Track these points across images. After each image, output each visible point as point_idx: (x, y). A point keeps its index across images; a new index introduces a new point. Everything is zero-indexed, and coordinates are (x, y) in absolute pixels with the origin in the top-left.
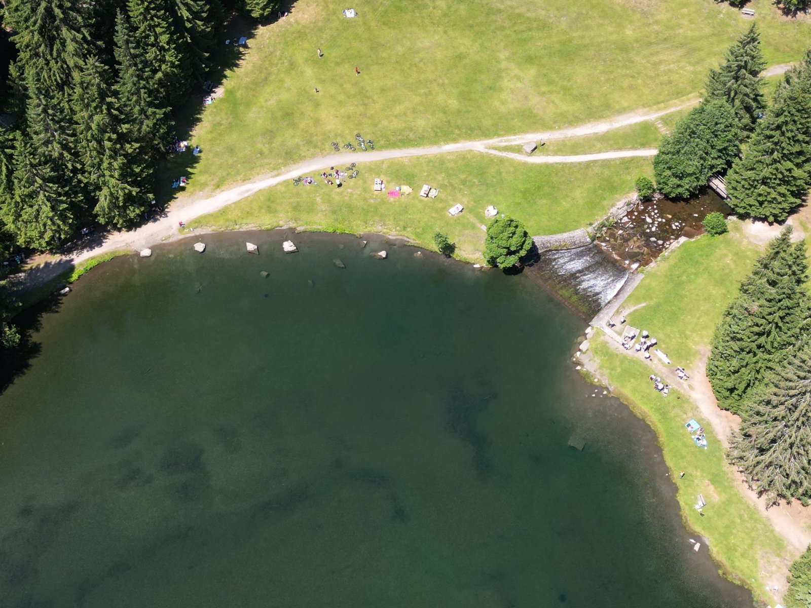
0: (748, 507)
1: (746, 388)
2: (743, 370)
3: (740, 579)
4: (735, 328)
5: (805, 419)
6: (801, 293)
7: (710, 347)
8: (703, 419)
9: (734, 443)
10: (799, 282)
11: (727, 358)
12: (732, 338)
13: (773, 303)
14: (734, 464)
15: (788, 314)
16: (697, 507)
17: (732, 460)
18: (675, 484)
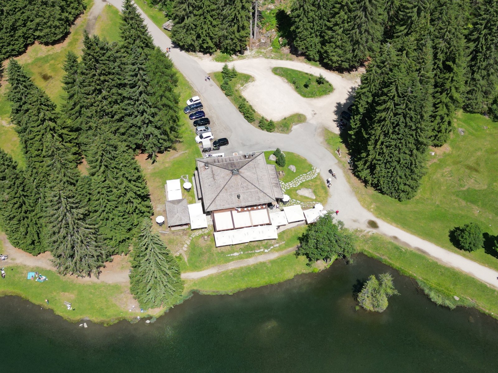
0: (90, 286)
1: (38, 236)
2: (29, 229)
3: (116, 319)
4: (6, 214)
5: (76, 225)
6: (21, 172)
7: (4, 233)
8: (33, 268)
9: (57, 265)
10: (14, 168)
11: (17, 230)
12: (10, 220)
13: (12, 187)
14: (66, 274)
15: (24, 186)
16: (69, 308)
17: (63, 273)
18: (49, 309)
